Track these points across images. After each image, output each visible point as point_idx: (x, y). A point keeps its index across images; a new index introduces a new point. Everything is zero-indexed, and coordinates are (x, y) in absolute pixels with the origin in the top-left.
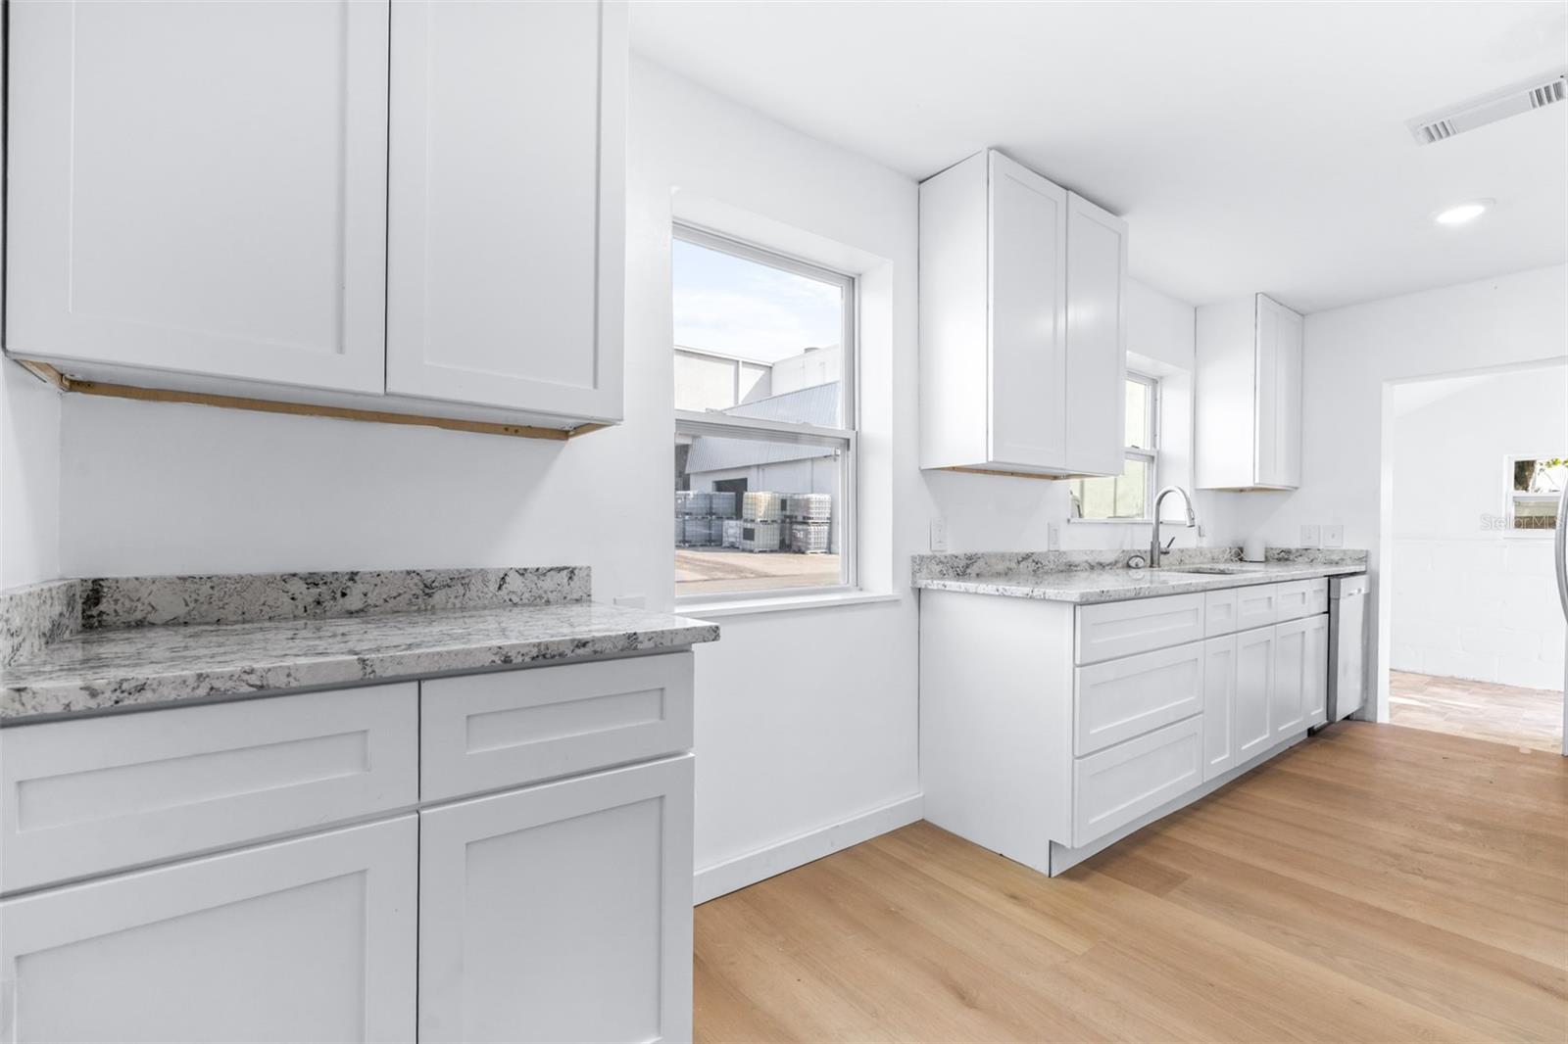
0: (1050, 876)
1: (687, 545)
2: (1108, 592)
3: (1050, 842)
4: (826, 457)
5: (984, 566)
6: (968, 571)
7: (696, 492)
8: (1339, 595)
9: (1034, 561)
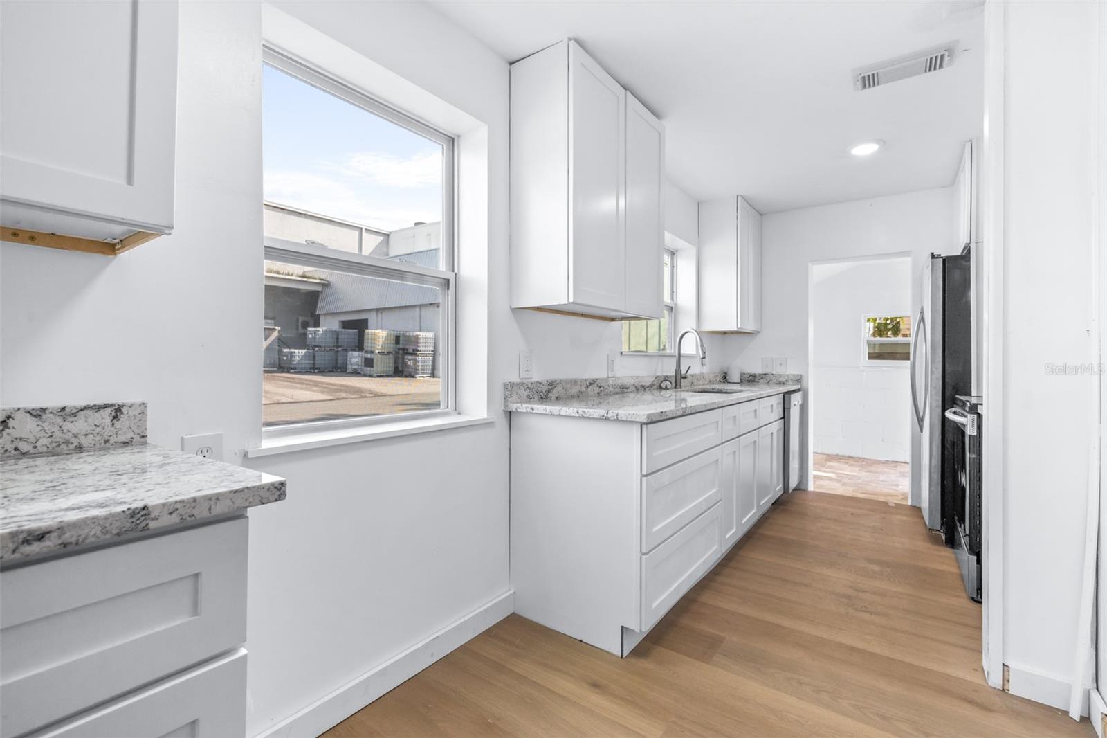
0: (622, 657)
1: (316, 371)
2: (665, 412)
3: (622, 627)
4: (431, 304)
5: (563, 391)
6: (550, 395)
7: (324, 329)
8: (790, 406)
9: (598, 385)
